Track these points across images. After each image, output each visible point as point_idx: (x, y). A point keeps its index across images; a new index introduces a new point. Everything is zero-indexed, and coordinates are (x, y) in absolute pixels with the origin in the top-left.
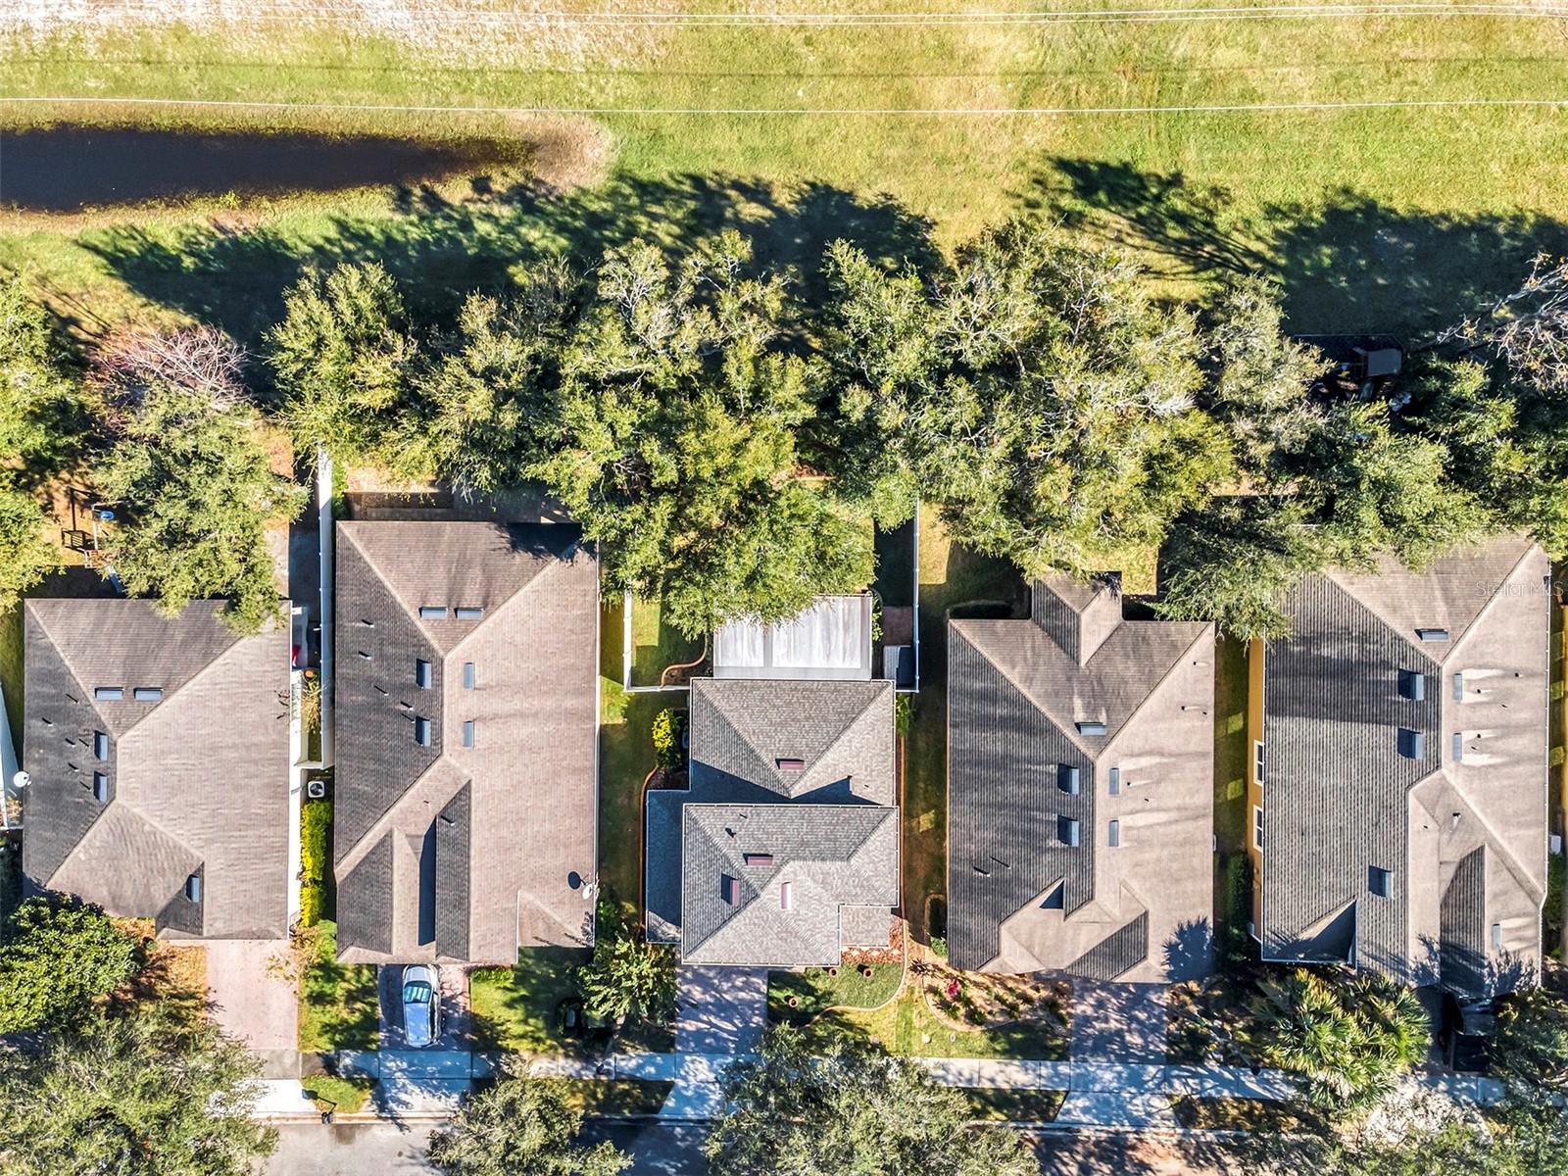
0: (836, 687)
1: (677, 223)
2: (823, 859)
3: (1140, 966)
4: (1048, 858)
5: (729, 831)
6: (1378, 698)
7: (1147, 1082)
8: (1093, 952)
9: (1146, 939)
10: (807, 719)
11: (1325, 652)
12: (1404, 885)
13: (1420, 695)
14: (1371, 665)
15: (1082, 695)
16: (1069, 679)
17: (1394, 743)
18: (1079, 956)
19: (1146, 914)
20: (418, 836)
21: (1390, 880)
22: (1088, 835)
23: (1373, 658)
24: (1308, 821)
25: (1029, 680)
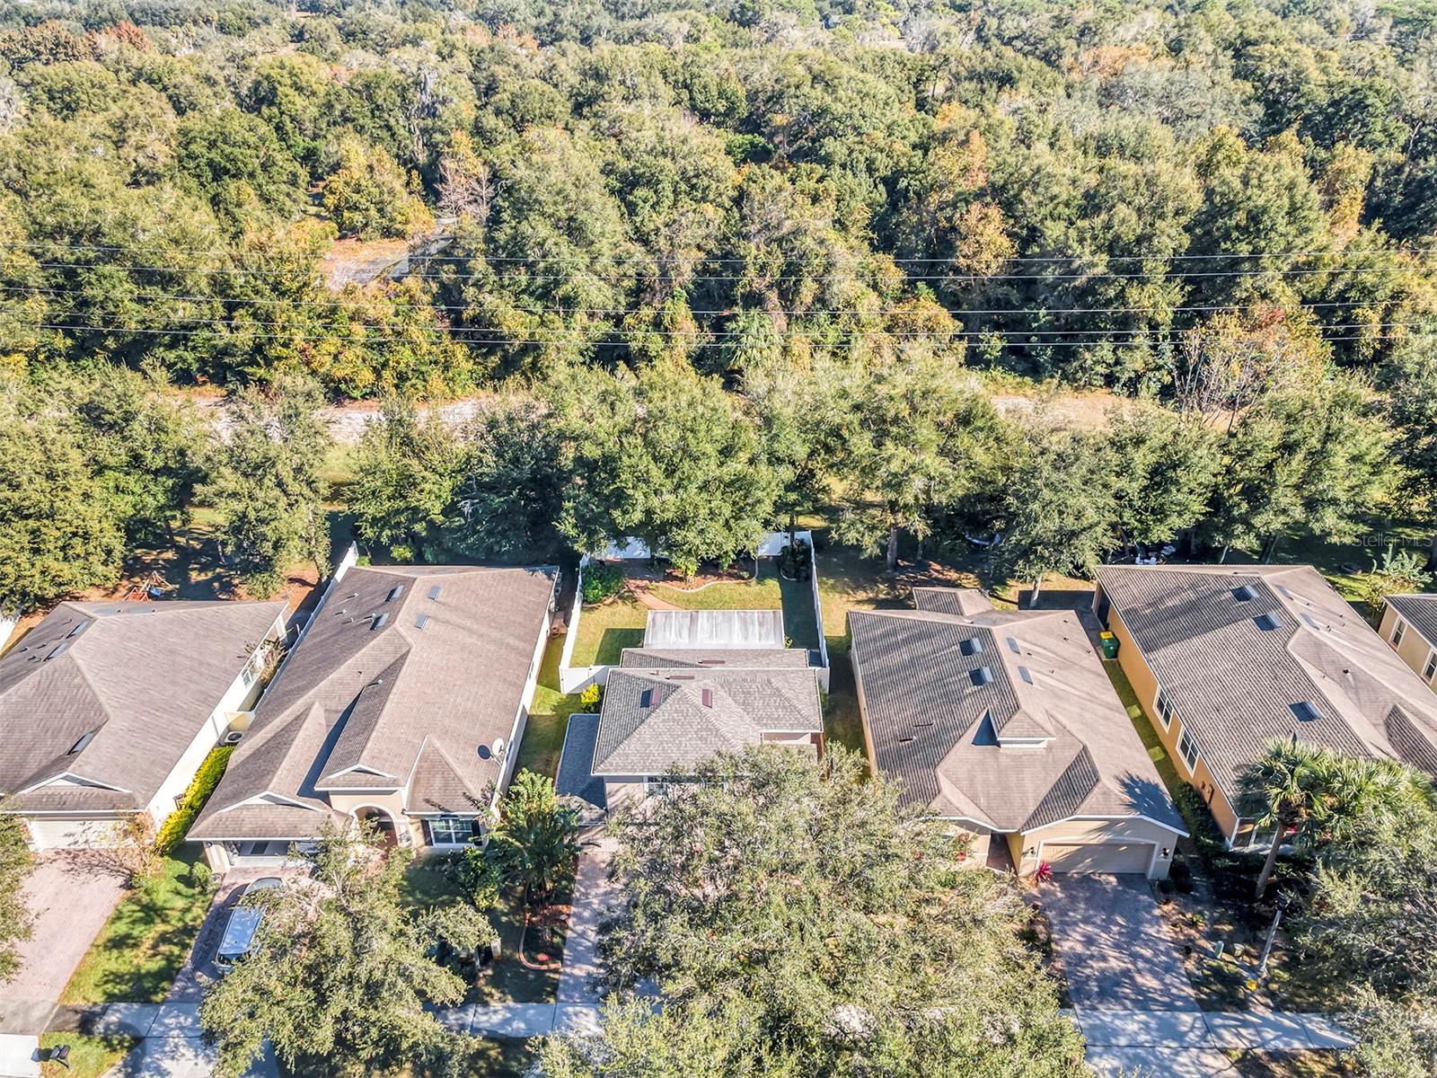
3: (1096, 790)
4: (969, 701)
6: (1226, 610)
7: (1185, 1034)
8: (1045, 802)
9: (1093, 767)
11: (1170, 603)
12: (1327, 703)
17: (1255, 627)
18: (1032, 809)
19: (1085, 748)
20: (338, 712)
21: (1313, 706)
22: (1001, 672)
23: (1207, 593)
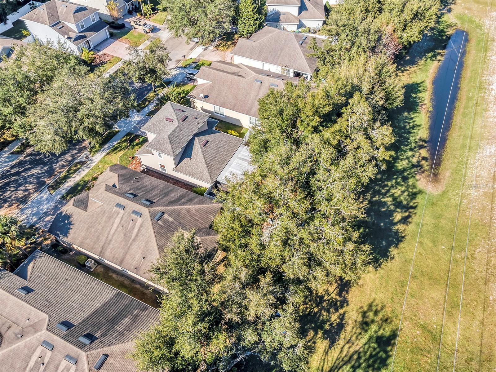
0: (220, 169)
1: (399, 196)
2: (173, 131)
4: (128, 189)
5: (197, 118)
7: (33, 217)
10: (215, 156)
11: (127, 320)
12: (17, 296)
13: (82, 339)
14: (108, 331)
15: (172, 222)
16: (180, 223)
17: (71, 321)
21: (23, 293)
23: (110, 333)
24: (69, 283)
25: (188, 211)
